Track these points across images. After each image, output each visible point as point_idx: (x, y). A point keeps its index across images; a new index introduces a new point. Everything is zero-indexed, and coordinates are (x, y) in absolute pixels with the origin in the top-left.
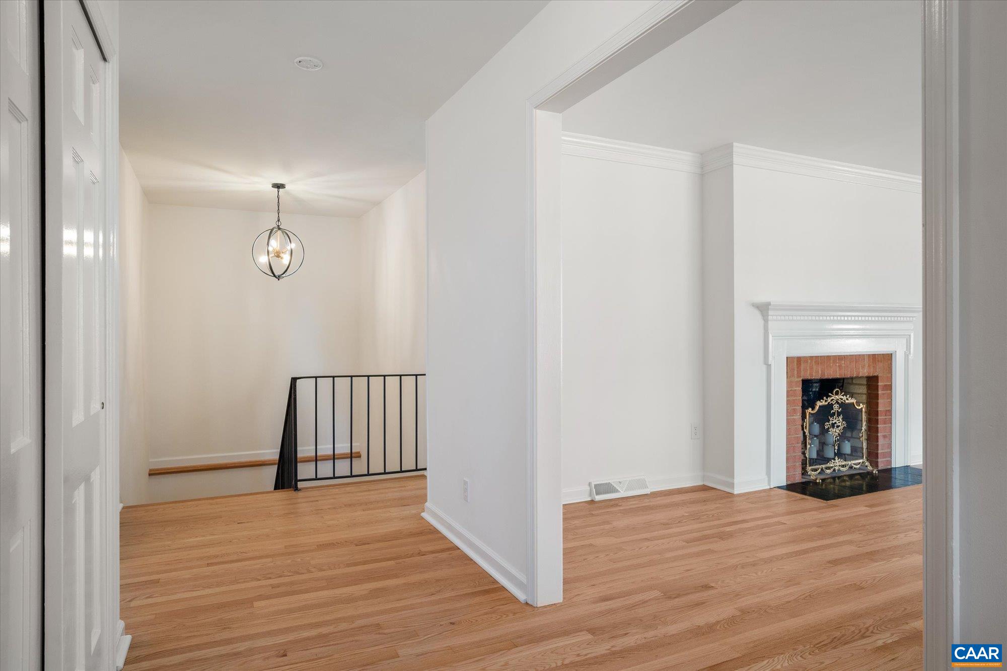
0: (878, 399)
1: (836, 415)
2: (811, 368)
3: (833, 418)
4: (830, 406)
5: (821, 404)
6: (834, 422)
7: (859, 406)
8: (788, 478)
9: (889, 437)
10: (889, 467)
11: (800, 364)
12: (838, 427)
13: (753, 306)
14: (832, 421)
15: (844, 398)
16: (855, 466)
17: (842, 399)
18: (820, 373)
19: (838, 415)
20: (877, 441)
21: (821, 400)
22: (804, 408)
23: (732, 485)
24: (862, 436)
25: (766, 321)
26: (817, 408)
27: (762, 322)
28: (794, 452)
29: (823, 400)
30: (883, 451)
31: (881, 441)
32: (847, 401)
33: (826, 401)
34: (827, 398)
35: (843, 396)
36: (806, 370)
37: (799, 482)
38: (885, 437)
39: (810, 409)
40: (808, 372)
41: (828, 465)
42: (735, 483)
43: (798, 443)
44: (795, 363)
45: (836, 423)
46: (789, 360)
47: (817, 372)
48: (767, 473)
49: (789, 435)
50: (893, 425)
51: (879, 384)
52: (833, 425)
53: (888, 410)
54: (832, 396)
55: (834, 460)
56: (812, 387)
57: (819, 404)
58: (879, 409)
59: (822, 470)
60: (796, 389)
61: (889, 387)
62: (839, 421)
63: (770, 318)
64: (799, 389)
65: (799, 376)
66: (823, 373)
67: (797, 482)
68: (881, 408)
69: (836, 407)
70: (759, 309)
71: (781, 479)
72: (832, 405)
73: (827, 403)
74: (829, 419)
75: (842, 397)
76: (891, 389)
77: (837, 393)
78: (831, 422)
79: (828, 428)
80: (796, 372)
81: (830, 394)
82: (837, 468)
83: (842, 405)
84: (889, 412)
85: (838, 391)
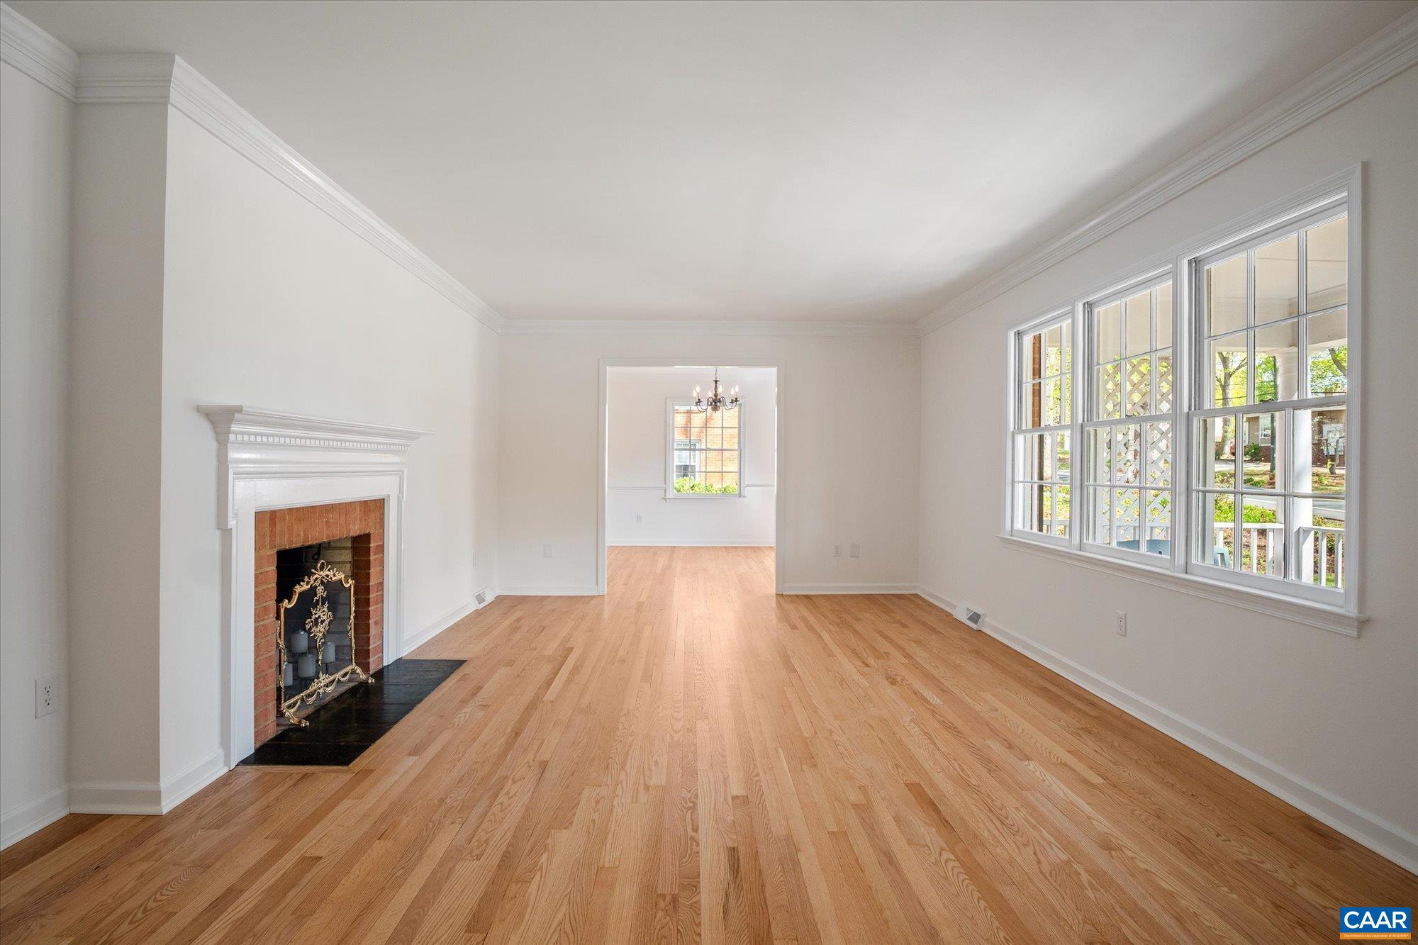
0: (369, 569)
1: (320, 604)
2: (290, 529)
3: (316, 610)
5: (302, 589)
6: (317, 616)
7: (348, 582)
8: (256, 737)
9: (380, 623)
10: (381, 667)
11: (275, 524)
12: (323, 621)
13: (199, 412)
14: (315, 614)
15: (331, 574)
16: (343, 679)
17: (327, 576)
18: (302, 535)
19: (323, 604)
20: (368, 632)
21: (302, 583)
22: (279, 600)
23: (156, 797)
24: (351, 629)
25: (223, 444)
26: (295, 598)
27: (213, 446)
28: (266, 685)
29: (304, 581)
30: (375, 645)
31: (373, 631)
32: (334, 579)
33: (307, 583)
34: (309, 578)
35: (329, 570)
36: (283, 532)
37: (272, 737)
39: (286, 601)
40: (287, 536)
41: (311, 689)
42: (162, 790)
43: (270, 668)
44: (268, 520)
45: (319, 617)
46: (259, 516)
47: (298, 535)
48: (221, 743)
49: (257, 657)
50: (385, 605)
51: (371, 545)
52: (316, 623)
54: (315, 574)
55: (318, 678)
57: (298, 590)
58: (371, 584)
59: (302, 700)
61: (381, 549)
62: (322, 613)
63: (232, 437)
64: (272, 570)
65: (271, 548)
66: (306, 536)
67: (269, 738)
68: (373, 582)
69: (321, 591)
70: (208, 418)
71: (245, 745)
72: (316, 587)
73: (309, 587)
74: (311, 612)
75: (328, 573)
76: (383, 552)
77: (322, 568)
78: (314, 617)
79: (311, 628)
80: (268, 539)
81: (313, 570)
82: (322, 691)
83: (327, 585)
84: (381, 585)
85: (323, 563)
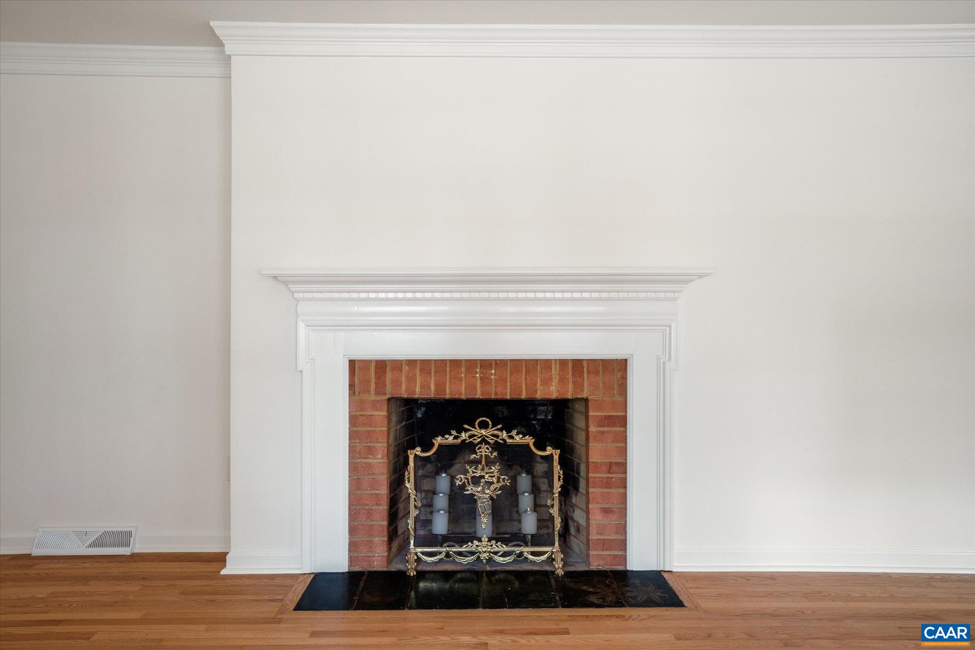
0: (589, 441)
1: (483, 463)
2: (411, 381)
3: (476, 468)
4: (470, 447)
5: (444, 442)
6: (477, 475)
8: (351, 560)
10: (620, 568)
11: (384, 372)
12: (487, 483)
14: (474, 472)
15: (504, 434)
16: (530, 557)
17: (497, 437)
18: (434, 388)
19: (489, 465)
21: (447, 436)
24: (552, 505)
26: (435, 448)
29: (451, 435)
32: (510, 441)
33: (456, 438)
34: (459, 432)
35: (499, 430)
36: (396, 383)
37: (380, 569)
38: (606, 511)
39: (418, 449)
40: (404, 387)
41: (464, 549)
44: (369, 370)
45: (482, 477)
46: (355, 364)
47: (425, 386)
49: (358, 489)
53: (617, 464)
54: (471, 430)
55: (479, 541)
56: (535, 412)
57: (438, 440)
59: (448, 555)
60: (373, 413)
61: (617, 421)
62: (490, 474)
64: (382, 414)
65: (380, 390)
67: (375, 569)
69: (483, 450)
71: (334, 561)
72: (473, 445)
73: (459, 441)
74: (466, 470)
75: (499, 433)
77: (483, 425)
78: (471, 474)
79: (464, 485)
80: (372, 386)
81: (466, 426)
82: (484, 556)
83: (499, 447)
85: (484, 422)
